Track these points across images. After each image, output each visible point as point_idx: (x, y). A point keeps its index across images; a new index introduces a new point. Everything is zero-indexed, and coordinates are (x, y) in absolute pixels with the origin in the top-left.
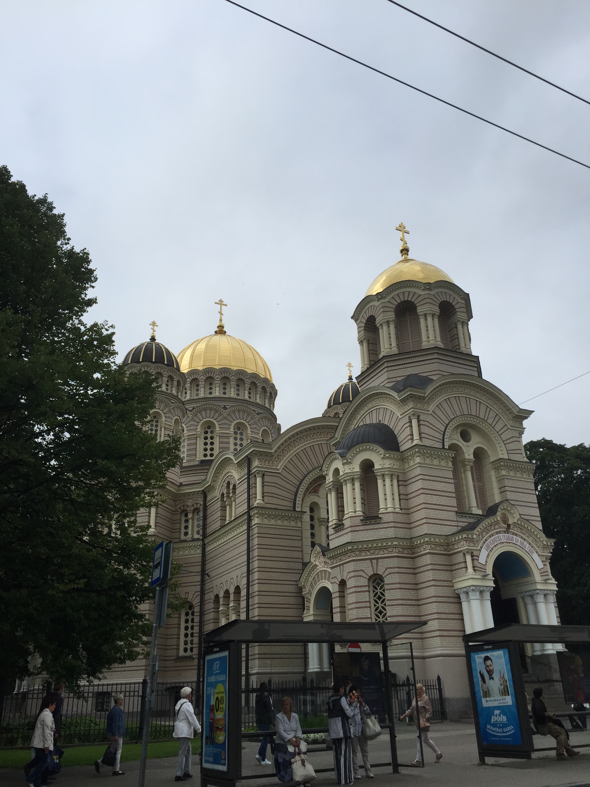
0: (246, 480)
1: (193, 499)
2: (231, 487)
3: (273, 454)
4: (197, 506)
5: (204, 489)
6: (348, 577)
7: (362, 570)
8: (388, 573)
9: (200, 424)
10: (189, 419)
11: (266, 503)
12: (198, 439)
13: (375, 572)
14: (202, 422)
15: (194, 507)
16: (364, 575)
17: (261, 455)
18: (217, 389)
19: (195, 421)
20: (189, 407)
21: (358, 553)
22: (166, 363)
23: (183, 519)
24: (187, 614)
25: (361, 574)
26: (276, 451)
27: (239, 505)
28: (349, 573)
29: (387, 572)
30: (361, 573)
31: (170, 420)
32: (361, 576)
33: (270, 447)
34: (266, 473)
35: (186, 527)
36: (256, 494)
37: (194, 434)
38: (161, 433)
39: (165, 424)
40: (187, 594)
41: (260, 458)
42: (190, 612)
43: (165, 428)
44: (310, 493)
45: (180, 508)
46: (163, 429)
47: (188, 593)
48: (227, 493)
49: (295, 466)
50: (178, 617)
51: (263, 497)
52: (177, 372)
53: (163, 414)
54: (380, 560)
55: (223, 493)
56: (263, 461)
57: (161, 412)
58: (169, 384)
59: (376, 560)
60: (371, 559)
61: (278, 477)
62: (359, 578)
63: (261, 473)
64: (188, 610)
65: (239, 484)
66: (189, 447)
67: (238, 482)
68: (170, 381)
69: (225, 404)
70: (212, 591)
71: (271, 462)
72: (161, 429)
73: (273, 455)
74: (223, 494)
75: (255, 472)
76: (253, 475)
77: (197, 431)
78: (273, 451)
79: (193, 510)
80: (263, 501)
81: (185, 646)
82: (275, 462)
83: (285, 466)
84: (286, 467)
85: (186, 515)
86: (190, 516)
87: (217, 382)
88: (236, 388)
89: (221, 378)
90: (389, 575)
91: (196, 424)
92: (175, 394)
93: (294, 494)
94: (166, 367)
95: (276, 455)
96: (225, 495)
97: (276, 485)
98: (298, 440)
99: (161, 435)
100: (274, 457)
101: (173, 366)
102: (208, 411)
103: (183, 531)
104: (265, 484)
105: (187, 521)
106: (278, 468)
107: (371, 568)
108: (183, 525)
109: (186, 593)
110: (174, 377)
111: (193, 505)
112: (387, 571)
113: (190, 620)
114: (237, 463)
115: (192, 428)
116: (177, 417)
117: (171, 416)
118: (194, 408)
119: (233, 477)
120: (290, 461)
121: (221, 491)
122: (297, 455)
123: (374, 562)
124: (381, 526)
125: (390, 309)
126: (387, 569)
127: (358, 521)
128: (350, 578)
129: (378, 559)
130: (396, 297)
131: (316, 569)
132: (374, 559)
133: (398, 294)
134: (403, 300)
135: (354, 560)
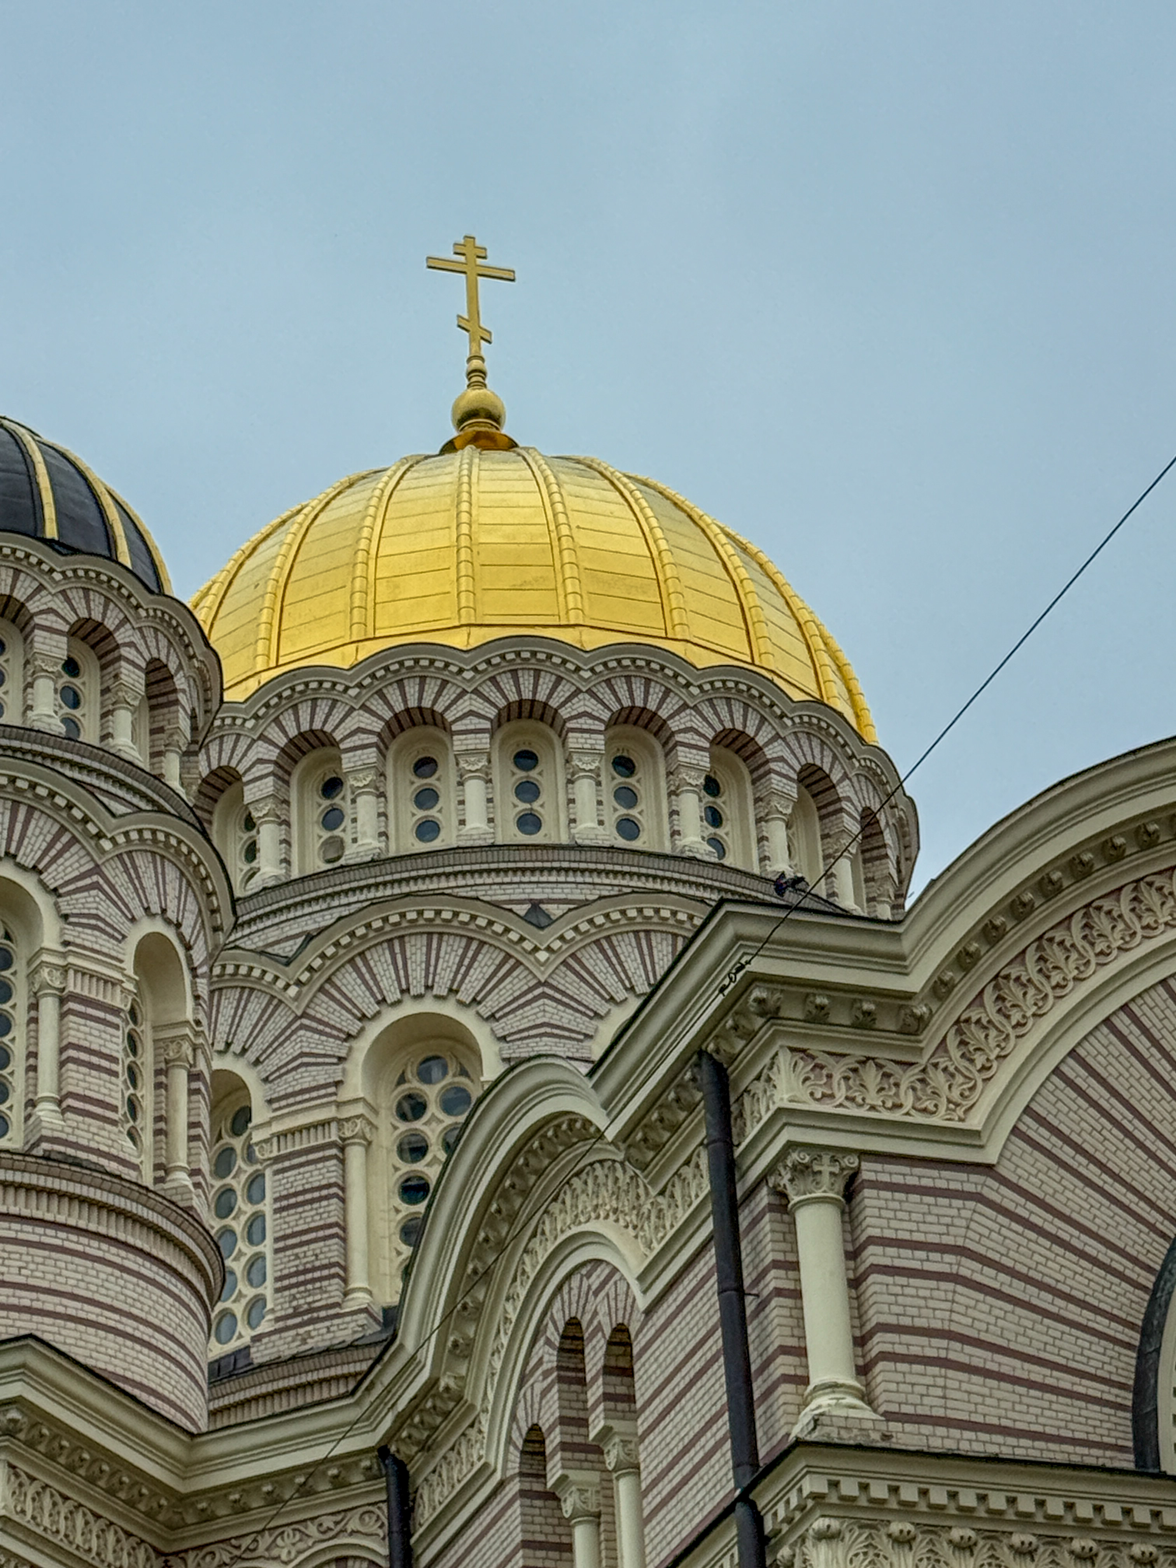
0: (710, 1259)
1: (312, 1529)
2: (595, 1355)
3: (921, 1010)
5: (392, 1434)
9: (363, 1046)
10: (280, 1020)
11: (889, 1416)
12: (355, 1155)
14: (374, 1030)
17: (819, 1017)
18: (474, 790)
19: (323, 1028)
20: (273, 935)
22: (51, 531)
26: (939, 987)
27: (665, 1487)
31: (106, 944)
33: (882, 945)
34: (869, 1171)
36: (801, 1352)
37: (324, 1124)
38: (34, 1038)
39: (65, 969)
41: (814, 1047)
43: (62, 1001)
46: (49, 1008)
48: (563, 1421)
49: (1118, 1111)
51: (863, 1370)
52: (140, 596)
53: (43, 901)
55: (535, 1428)
56: (839, 1070)
57: (28, 883)
58: (87, 681)
61: (980, 1197)
63: (826, 1167)
65: (649, 1312)
66: (295, 1221)
67: (643, 1303)
68: (90, 665)
69: (538, 894)
71: (907, 1078)
72: (34, 1007)
73: (922, 1023)
74: (535, 1446)
75: (771, 1169)
76: (763, 1198)
77: (345, 1094)
78: (914, 985)
80: (868, 1397)
82: (938, 1079)
83: (1028, 1110)
84: (1040, 1119)
87: (471, 742)
88: (611, 780)
89: (492, 713)
91: (333, 1047)
92: (139, 756)
93: (1135, 1338)
94: (52, 560)
96: (553, 1440)
97: (969, 1268)
98: (1125, 907)
99: (33, 1055)
100: (929, 1040)
101: (112, 557)
102: (416, 950)
104: (874, 1255)
106: (975, 1122)
110: (120, 637)
114: (625, 1135)
115: (307, 1078)
116: (158, 926)
117: (107, 910)
118: (309, 937)
119: (602, 1273)
120: (1073, 1070)
121: (521, 1414)
122: (1123, 1022)
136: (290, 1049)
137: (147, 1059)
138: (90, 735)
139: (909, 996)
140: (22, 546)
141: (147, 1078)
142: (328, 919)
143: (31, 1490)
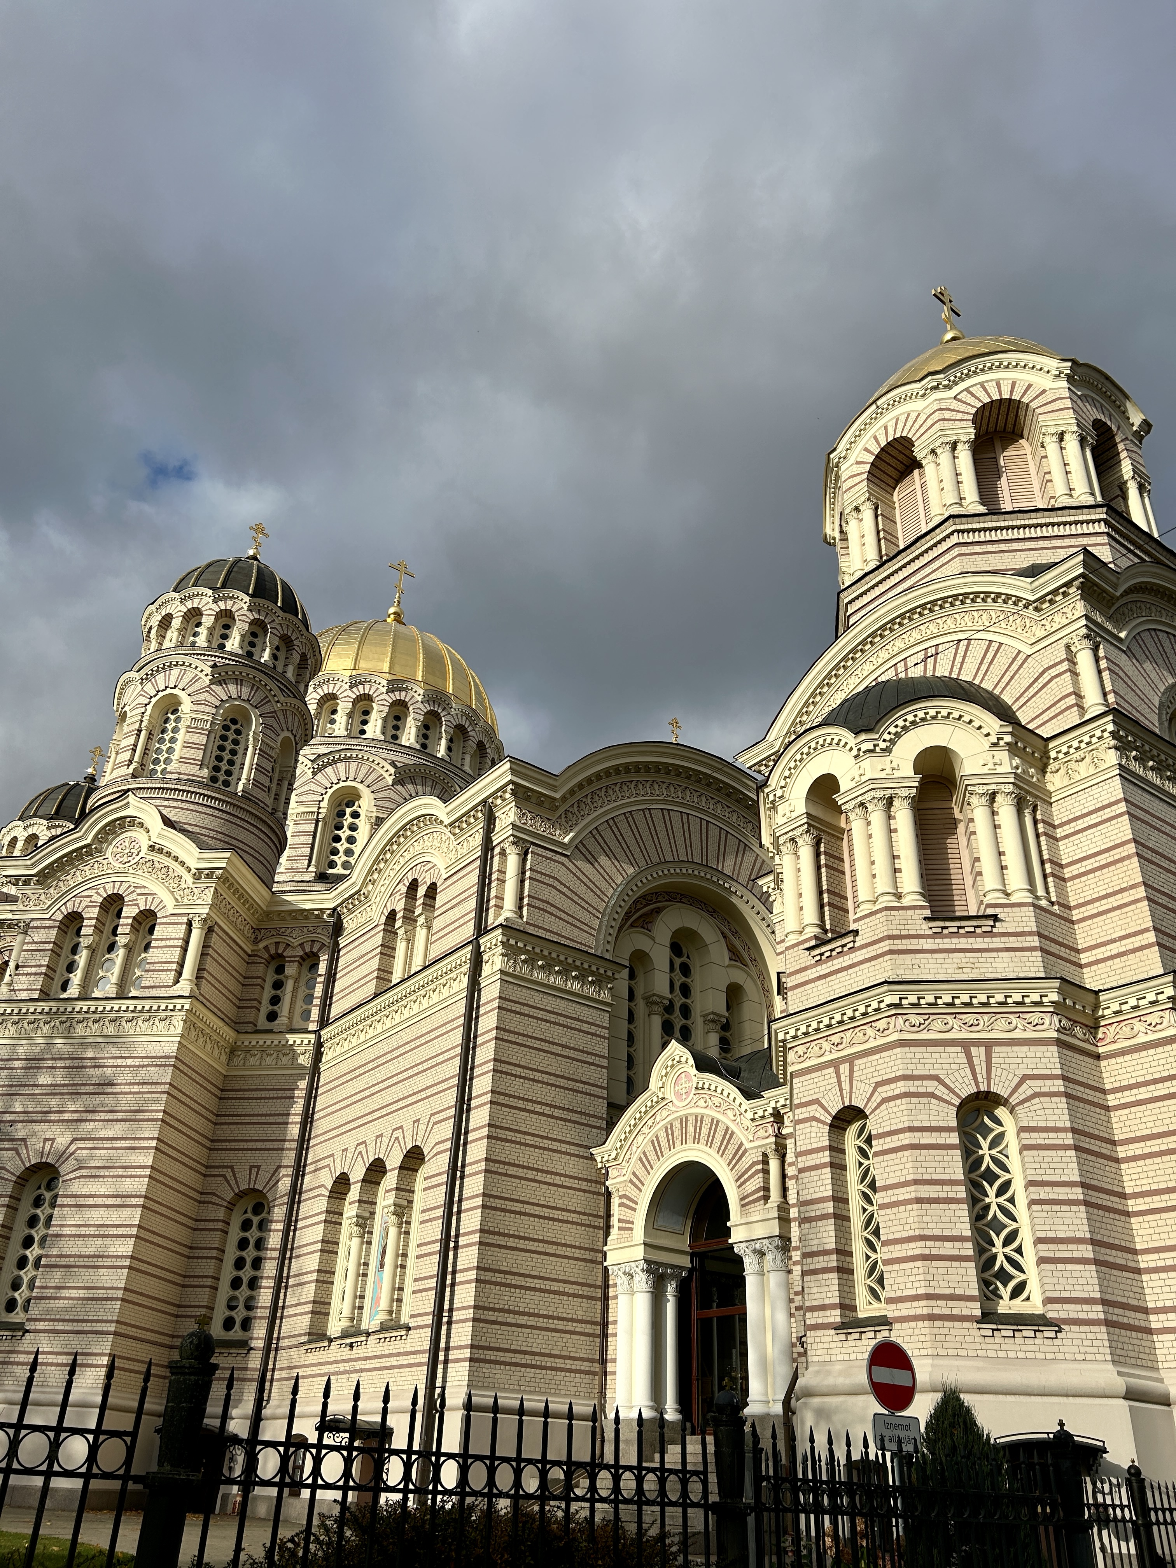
0: (476, 864)
1: (305, 930)
2: (421, 891)
3: (557, 804)
4: (312, 947)
5: (340, 905)
6: (877, 1098)
7: (936, 1078)
8: (1029, 1093)
9: (330, 792)
11: (525, 922)
12: (320, 824)
13: (984, 1088)
14: (335, 788)
15: (303, 949)
16: (941, 1091)
17: (527, 798)
18: (379, 722)
19: (318, 784)
21: (921, 1019)
22: (279, 604)
23: (271, 978)
24: (246, 1225)
25: (930, 1090)
26: (564, 799)
27: (441, 934)
28: (879, 1084)
29: (1026, 1089)
30: (931, 1086)
31: (273, 735)
32: (932, 1095)
35: (275, 1000)
36: (501, 898)
38: (244, 759)
40: (254, 1171)
42: (256, 1220)
44: (632, 926)
45: (266, 948)
46: (251, 751)
47: (258, 1167)
48: (404, 909)
50: (221, 1230)
51: (519, 906)
53: (255, 717)
54: (996, 1049)
55: (393, 910)
57: (252, 711)
58: (282, 655)
59: (982, 1049)
60: (966, 1045)
61: (563, 864)
62: (924, 1100)
64: (249, 1215)
65: (446, 880)
66: (296, 840)
67: (444, 876)
68: (283, 649)
69: (394, 758)
70: (328, 1166)
71: (549, 823)
72: (246, 749)
73: (556, 808)
74: (392, 916)
76: (498, 850)
77: (321, 805)
78: (557, 796)
79: (301, 957)
80: (521, 917)
81: (228, 1313)
82: (558, 826)
83: (581, 841)
84: (584, 846)
85: (280, 970)
86: (291, 970)
90: (1037, 1100)
94: (281, 613)
95: (561, 810)
96: (399, 915)
97: (556, 884)
98: (617, 789)
99: (243, 764)
100: (557, 813)
102: (353, 766)
103: (266, 1008)
104: (528, 874)
105: (278, 985)
106: (566, 841)
107: (968, 1070)
108: (268, 992)
109: (251, 1167)
110: (295, 643)
111: (301, 945)
112: (1024, 1086)
113: (252, 1242)
114: (451, 824)
116: (290, 735)
117: (275, 725)
118: (319, 756)
119: (430, 865)
120: (595, 832)
121: (388, 905)
122: (611, 822)
123: (978, 1053)
124: (997, 942)
125: (959, 416)
126: (1025, 1078)
127: (917, 923)
128: (884, 1101)
129: (989, 1045)
130: (976, 390)
131: (665, 1113)
132: (977, 1043)
133: (982, 385)
134: (996, 397)
135: (902, 1043)
136: (307, 788)
137: (276, 776)
138: (280, 669)
139: (555, 799)
140: (271, 605)
141: (275, 781)
142: (327, 751)
143: (220, 898)
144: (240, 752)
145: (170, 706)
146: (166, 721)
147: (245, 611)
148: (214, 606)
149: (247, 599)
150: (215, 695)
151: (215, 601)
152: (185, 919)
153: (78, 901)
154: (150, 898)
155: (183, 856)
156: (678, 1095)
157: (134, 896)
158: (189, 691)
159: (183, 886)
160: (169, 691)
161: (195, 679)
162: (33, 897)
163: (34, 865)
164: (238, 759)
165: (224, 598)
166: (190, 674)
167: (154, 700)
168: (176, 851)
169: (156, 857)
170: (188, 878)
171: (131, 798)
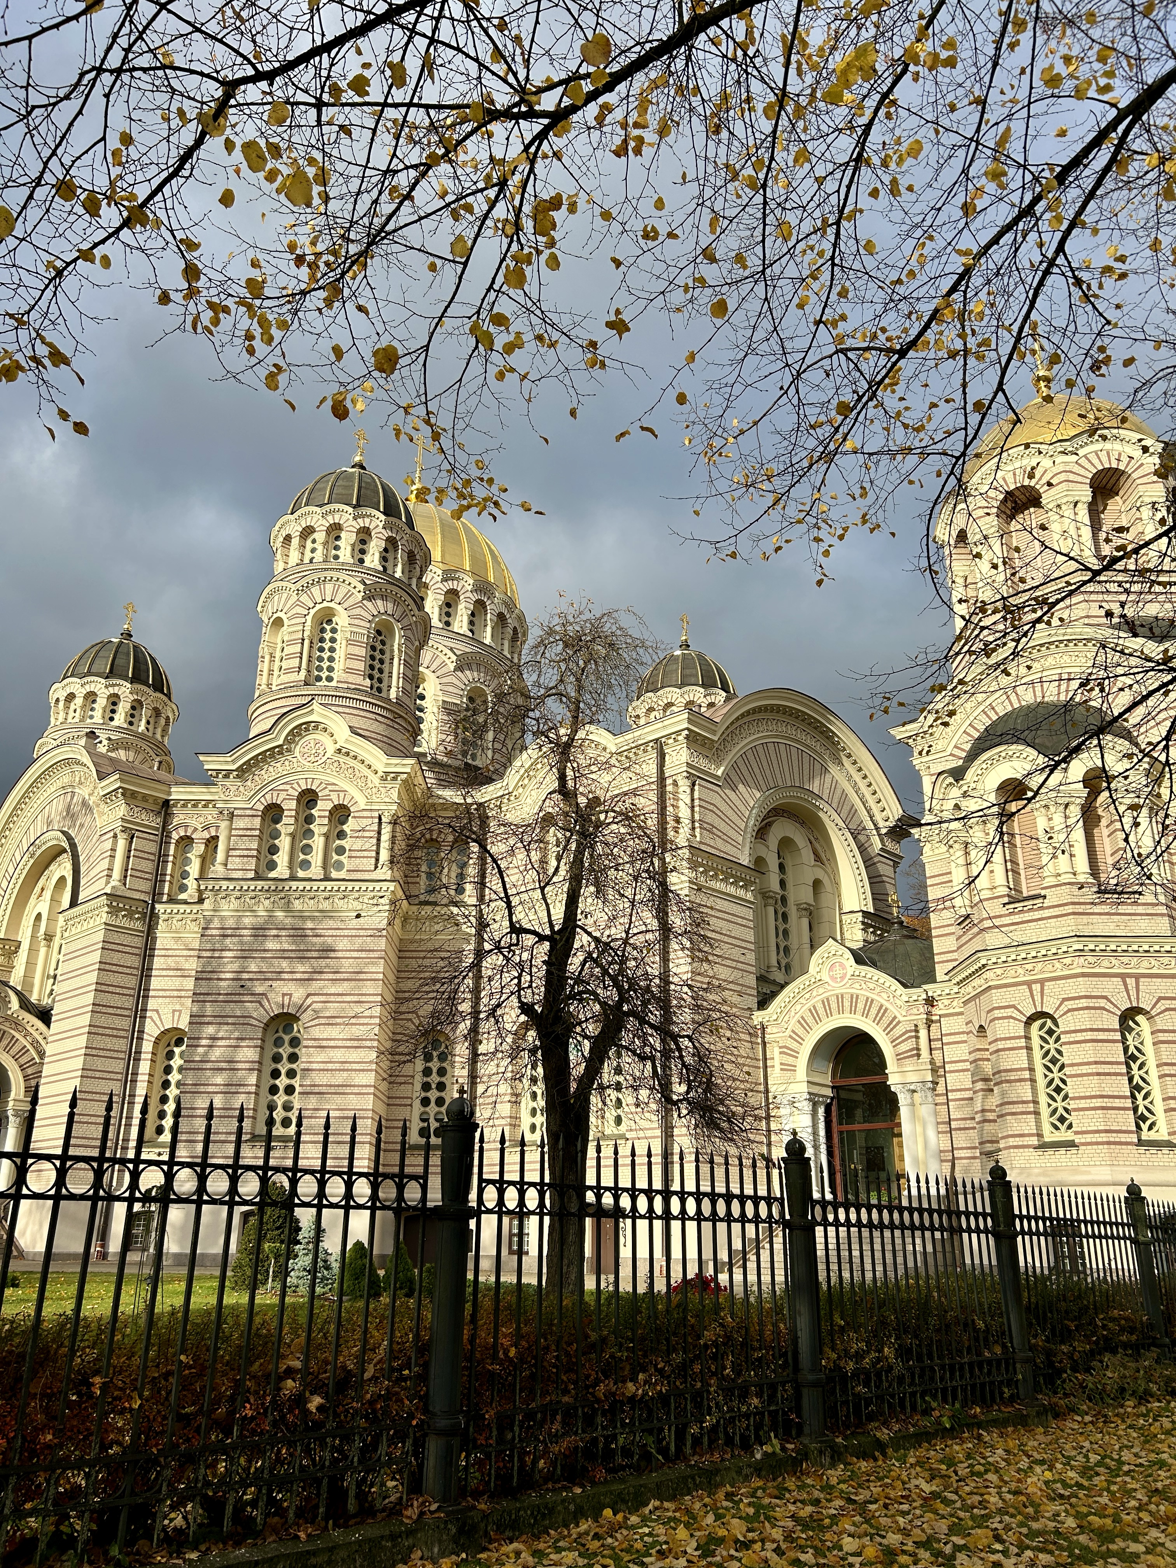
3: (715, 744)
6: (1063, 1008)
7: (1105, 997)
8: (1163, 1008)
11: (700, 842)
13: (1135, 1004)
15: (455, 835)
16: (1109, 1006)
17: (696, 741)
21: (1094, 959)
23: (425, 858)
24: (429, 1057)
25: (1103, 1005)
26: (719, 740)
28: (1065, 999)
29: (1161, 1006)
30: (1102, 1003)
31: (411, 646)
32: (1104, 1009)
33: (712, 727)
34: (699, 781)
35: (431, 876)
38: (391, 668)
41: (692, 748)
42: (437, 1053)
44: (760, 838)
47: (439, 1013)
49: (742, 778)
50: (410, 1062)
51: (693, 829)
54: (1142, 980)
56: (695, 755)
57: (395, 624)
58: (408, 569)
59: (1133, 980)
60: (1123, 976)
61: (718, 793)
62: (1098, 1012)
63: (691, 778)
64: (431, 1049)
68: (407, 562)
71: (707, 760)
72: (392, 659)
75: (677, 774)
76: (670, 781)
78: (716, 738)
80: (695, 836)
82: (712, 762)
83: (727, 773)
84: (729, 777)
85: (432, 851)
86: (445, 853)
93: (742, 833)
97: (715, 810)
99: (391, 673)
100: (713, 752)
103: (425, 883)
104: (697, 802)
105: (432, 864)
106: (718, 774)
107: (1125, 993)
108: (424, 870)
109: (433, 1012)
112: (1160, 1004)
116: (418, 644)
120: (735, 765)
121: (543, 807)
123: (1131, 982)
124: (1140, 910)
125: (1080, 479)
126: (1160, 999)
127: (1089, 894)
128: (1069, 1011)
129: (1137, 977)
130: (1093, 457)
131: (821, 990)
132: (1130, 975)
133: (1096, 453)
134: (1107, 466)
135: (1083, 975)
139: (713, 741)
144: (387, 661)
145: (325, 618)
146: (323, 630)
147: (380, 529)
148: (354, 523)
149: (383, 517)
150: (367, 610)
151: (355, 519)
152: (376, 814)
153: (275, 794)
154: (342, 795)
155: (369, 760)
156: (833, 978)
157: (326, 792)
158: (346, 605)
159: (370, 785)
160: (325, 604)
161: (348, 595)
162: (233, 789)
163: (234, 762)
164: (386, 667)
165: (363, 516)
166: (343, 590)
167: (312, 612)
168: (362, 754)
169: (342, 759)
170: (376, 780)
171: (315, 706)
